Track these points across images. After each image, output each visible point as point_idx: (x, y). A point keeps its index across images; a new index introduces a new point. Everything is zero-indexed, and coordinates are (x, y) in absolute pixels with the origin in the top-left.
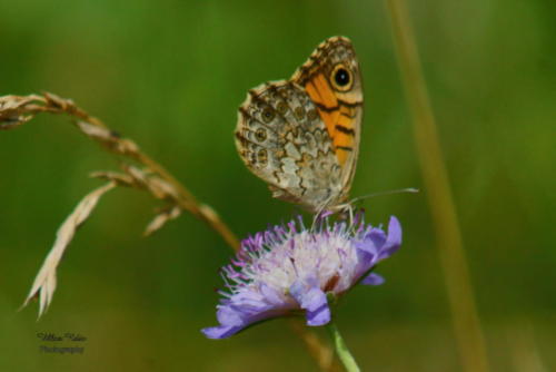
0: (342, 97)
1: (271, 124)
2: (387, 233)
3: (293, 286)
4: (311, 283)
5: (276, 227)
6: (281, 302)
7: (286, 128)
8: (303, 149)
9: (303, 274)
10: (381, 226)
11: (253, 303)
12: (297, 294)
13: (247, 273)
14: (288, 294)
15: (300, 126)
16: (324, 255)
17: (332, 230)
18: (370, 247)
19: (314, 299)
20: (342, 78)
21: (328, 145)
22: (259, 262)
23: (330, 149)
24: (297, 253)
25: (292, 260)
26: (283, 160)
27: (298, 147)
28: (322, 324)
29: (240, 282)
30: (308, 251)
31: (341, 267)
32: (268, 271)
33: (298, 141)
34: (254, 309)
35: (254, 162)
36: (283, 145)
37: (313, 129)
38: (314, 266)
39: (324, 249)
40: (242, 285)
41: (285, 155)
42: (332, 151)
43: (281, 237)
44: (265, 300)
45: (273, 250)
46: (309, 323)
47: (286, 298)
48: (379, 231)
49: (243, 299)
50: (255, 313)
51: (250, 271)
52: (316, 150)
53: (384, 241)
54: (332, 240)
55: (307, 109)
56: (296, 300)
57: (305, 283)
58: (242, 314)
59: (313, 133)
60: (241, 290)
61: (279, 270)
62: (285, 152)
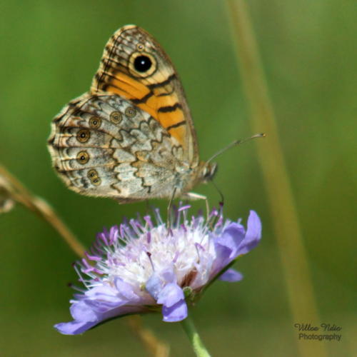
0: (151, 81)
1: (90, 142)
2: (246, 228)
3: (149, 281)
4: (168, 278)
5: (132, 220)
6: (137, 297)
7: (107, 138)
8: (134, 149)
9: (159, 269)
10: (240, 220)
11: (108, 299)
12: (153, 289)
13: (102, 267)
14: (144, 289)
15: (122, 129)
16: (181, 250)
17: (189, 224)
18: (228, 241)
19: (170, 295)
20: (143, 64)
21: (159, 131)
22: (114, 256)
23: (163, 135)
24: (153, 248)
25: (149, 254)
26: (117, 170)
27: (128, 149)
28: (178, 320)
29: (94, 277)
30: (165, 246)
31: (198, 262)
32: (124, 265)
33: (126, 143)
34: (108, 304)
35: (86, 185)
36: (111, 156)
37: (137, 125)
38: (170, 260)
39: (181, 244)
40: (97, 280)
41: (117, 164)
42: (166, 135)
43: (138, 231)
44: (120, 295)
45: (129, 244)
46: (166, 318)
47: (142, 294)
48: (239, 225)
49: (97, 294)
50: (110, 309)
51: (105, 265)
52: (148, 143)
53: (243, 236)
54: (190, 235)
55: (123, 109)
56: (152, 296)
57: (162, 279)
58: (96, 309)
59: (139, 129)
60: (95, 285)
61: (135, 265)
62: (116, 160)
